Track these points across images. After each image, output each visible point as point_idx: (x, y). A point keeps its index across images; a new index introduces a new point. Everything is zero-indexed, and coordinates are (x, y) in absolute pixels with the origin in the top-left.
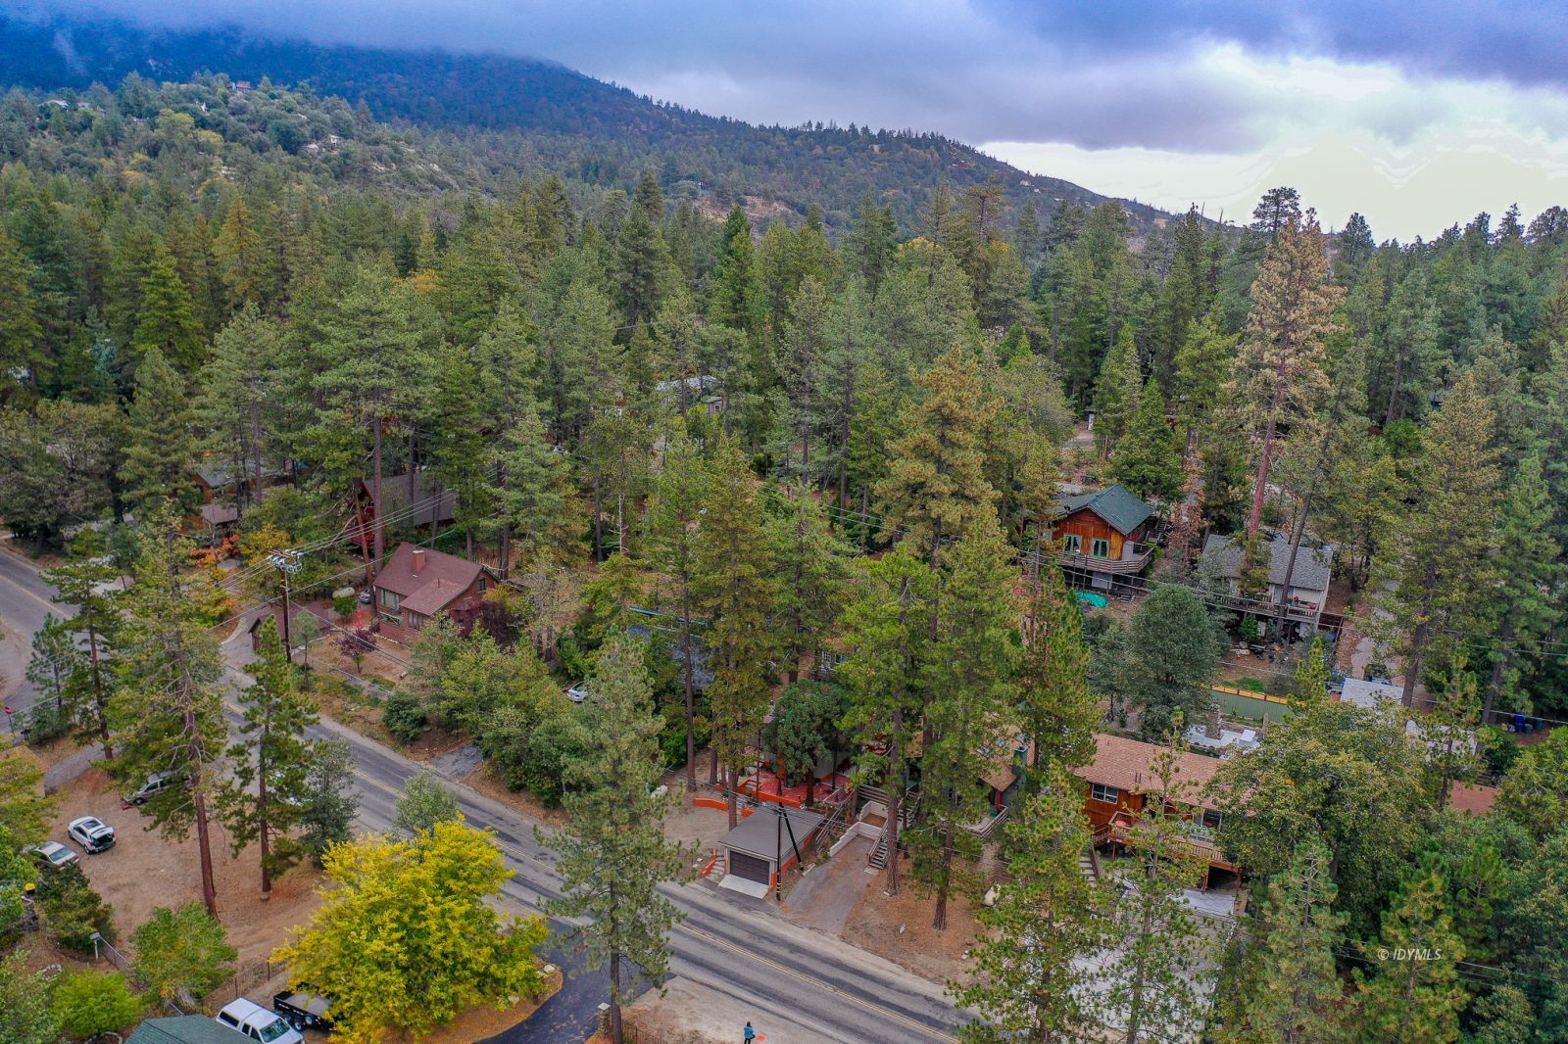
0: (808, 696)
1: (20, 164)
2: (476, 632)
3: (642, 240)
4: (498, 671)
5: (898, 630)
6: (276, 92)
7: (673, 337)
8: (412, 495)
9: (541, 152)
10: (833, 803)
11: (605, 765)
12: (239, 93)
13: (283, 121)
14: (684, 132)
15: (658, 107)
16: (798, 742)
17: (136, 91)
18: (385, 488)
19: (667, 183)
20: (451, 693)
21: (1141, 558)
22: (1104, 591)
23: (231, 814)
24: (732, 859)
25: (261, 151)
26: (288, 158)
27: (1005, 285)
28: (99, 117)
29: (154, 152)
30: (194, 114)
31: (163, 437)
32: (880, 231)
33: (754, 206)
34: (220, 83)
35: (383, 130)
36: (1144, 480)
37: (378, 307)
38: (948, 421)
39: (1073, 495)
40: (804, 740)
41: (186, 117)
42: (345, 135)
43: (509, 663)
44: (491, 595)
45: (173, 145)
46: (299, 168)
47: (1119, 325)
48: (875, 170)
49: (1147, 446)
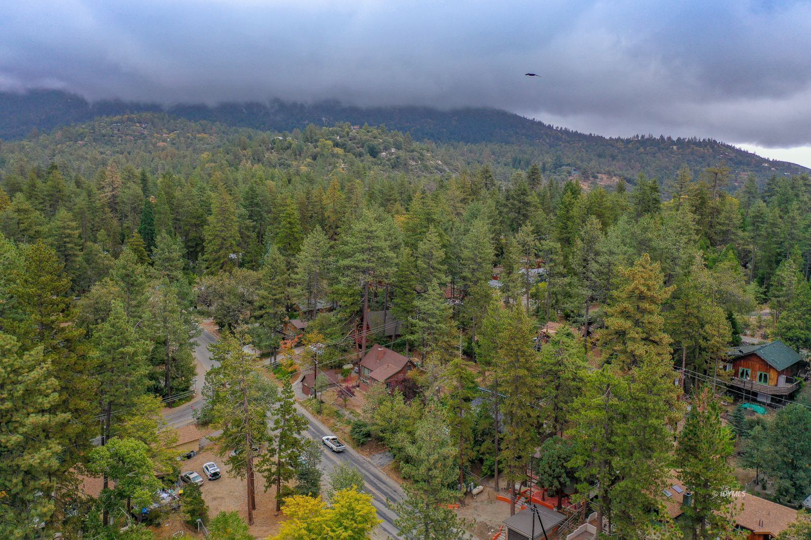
0: (558, 446)
1: (260, 164)
2: (396, 392)
3: (522, 197)
4: (402, 413)
5: (602, 415)
6: (370, 130)
7: (523, 246)
8: (385, 320)
9: (493, 154)
10: (573, 509)
11: (423, 469)
12: (354, 131)
13: (372, 143)
14: (568, 142)
15: (556, 130)
16: (551, 472)
17: (311, 132)
18: (371, 316)
19: (556, 168)
20: (378, 422)
21: (789, 386)
22: (764, 404)
23: (265, 470)
24: (509, 533)
25: (360, 156)
26: (372, 159)
27: (727, 222)
28: (295, 143)
29: (314, 158)
30: (333, 141)
31: (274, 287)
32: (648, 192)
33: (602, 179)
34: (346, 126)
35: (416, 145)
36: (798, 339)
37: (371, 229)
38: (642, 297)
39: (753, 345)
40: (554, 471)
41: (330, 142)
42: (398, 148)
43: (408, 410)
44: (410, 374)
45: (323, 155)
46: (375, 164)
47: (792, 246)
48: (673, 159)
49: (800, 318)
